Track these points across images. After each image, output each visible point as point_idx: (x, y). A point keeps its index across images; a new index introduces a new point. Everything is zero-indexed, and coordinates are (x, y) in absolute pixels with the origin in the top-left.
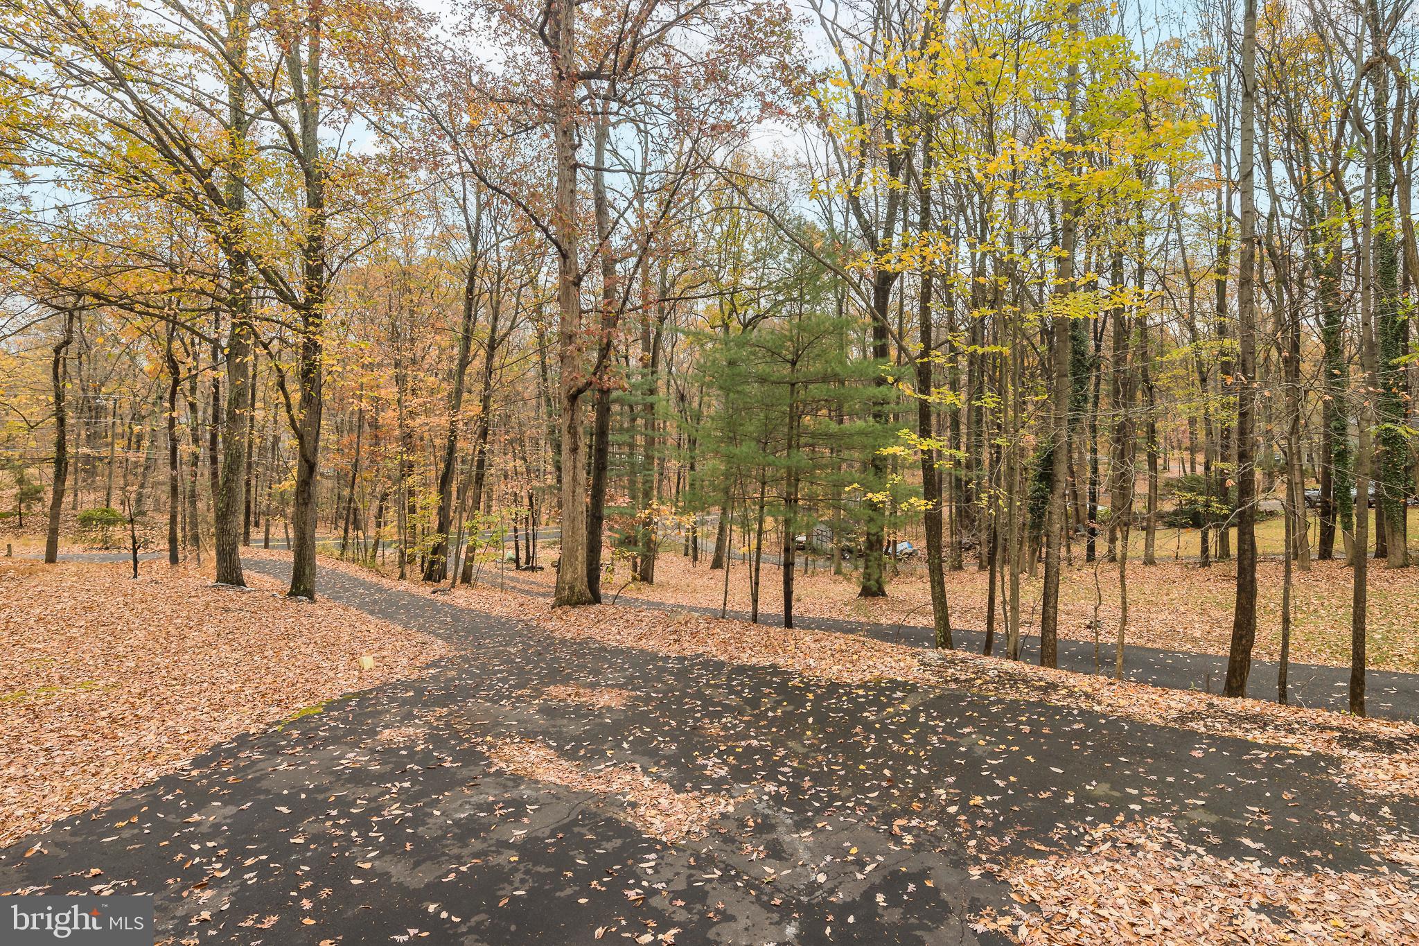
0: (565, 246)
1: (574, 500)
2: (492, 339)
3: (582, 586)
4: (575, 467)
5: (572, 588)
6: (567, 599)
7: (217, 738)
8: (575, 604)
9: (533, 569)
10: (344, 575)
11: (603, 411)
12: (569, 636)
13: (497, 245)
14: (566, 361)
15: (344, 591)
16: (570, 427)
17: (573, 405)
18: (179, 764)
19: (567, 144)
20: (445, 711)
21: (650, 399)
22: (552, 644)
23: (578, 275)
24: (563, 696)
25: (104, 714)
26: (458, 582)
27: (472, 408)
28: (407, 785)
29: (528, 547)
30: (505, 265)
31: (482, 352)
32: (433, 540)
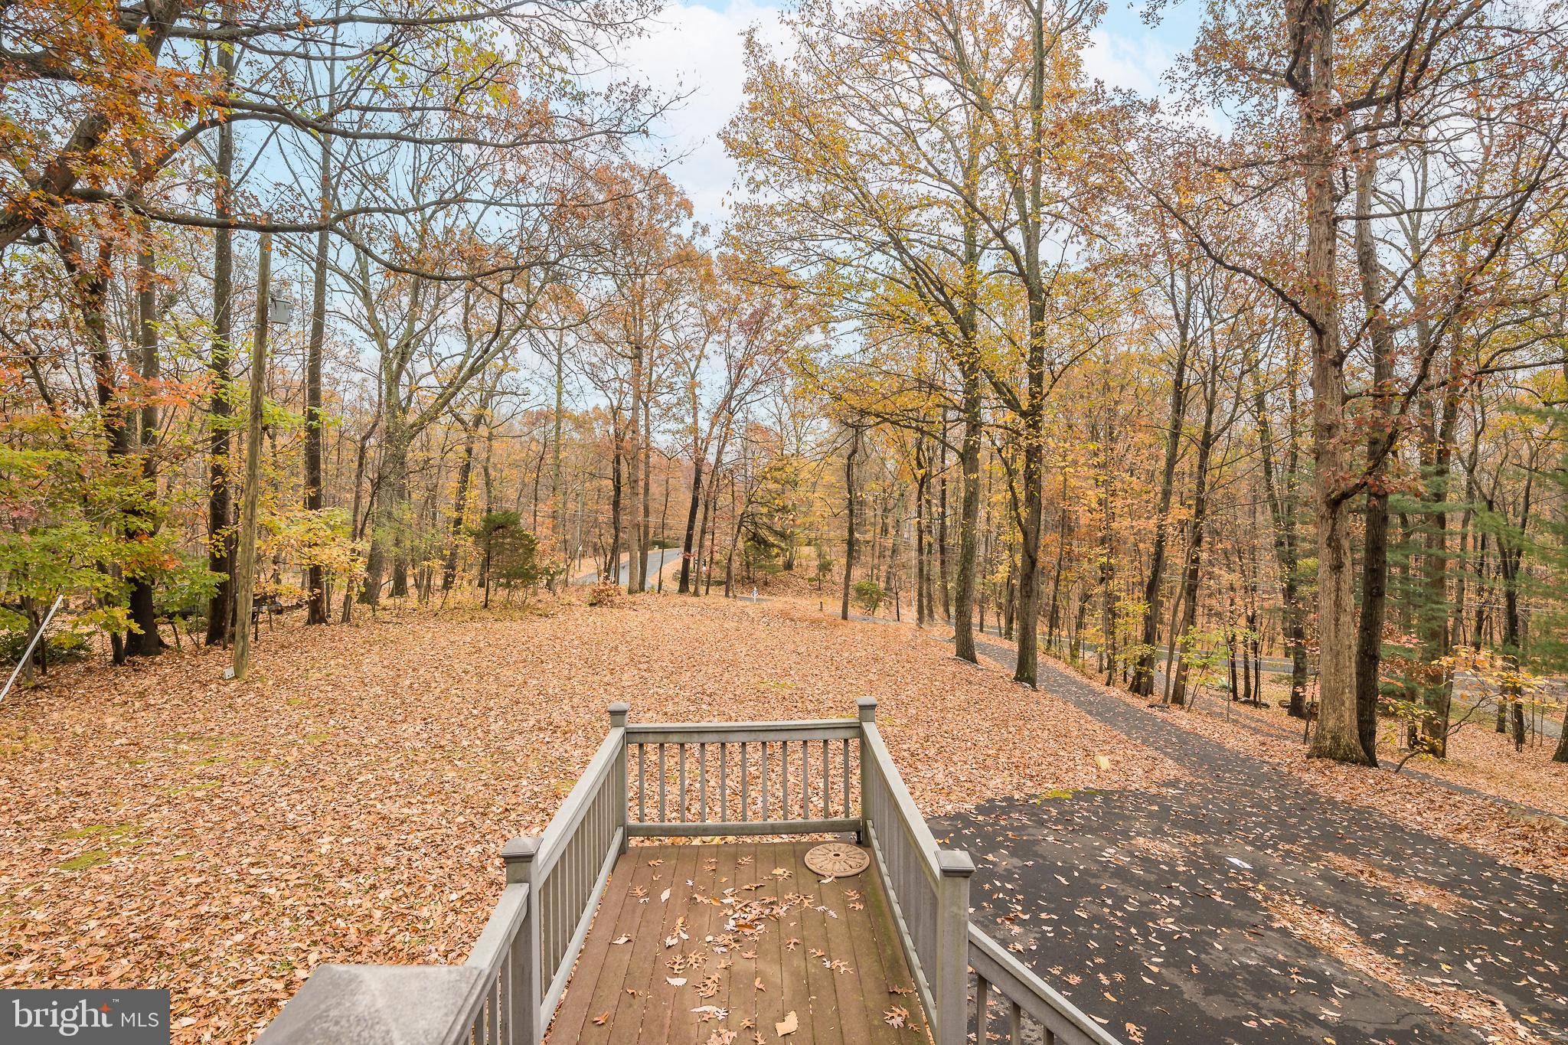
0: (1321, 319)
1: (1337, 631)
2: (1207, 435)
3: (1350, 738)
4: (1338, 589)
5: (1336, 739)
6: (1329, 751)
7: (989, 794)
8: (1343, 760)
9: (1256, 704)
10: (1054, 670)
11: (1378, 521)
12: (1339, 798)
13: (1211, 330)
14: (1323, 458)
15: (1060, 686)
16: (1330, 539)
17: (1334, 512)
18: (967, 806)
19: (1324, 194)
20: (1199, 839)
21: (1437, 507)
22: (1317, 801)
23: (1339, 351)
24: (1352, 870)
25: (905, 747)
26: (1169, 701)
27: (1179, 512)
28: (1177, 903)
29: (1247, 677)
30: (1220, 351)
31: (1194, 449)
32: (1140, 650)
